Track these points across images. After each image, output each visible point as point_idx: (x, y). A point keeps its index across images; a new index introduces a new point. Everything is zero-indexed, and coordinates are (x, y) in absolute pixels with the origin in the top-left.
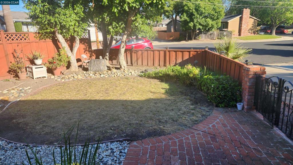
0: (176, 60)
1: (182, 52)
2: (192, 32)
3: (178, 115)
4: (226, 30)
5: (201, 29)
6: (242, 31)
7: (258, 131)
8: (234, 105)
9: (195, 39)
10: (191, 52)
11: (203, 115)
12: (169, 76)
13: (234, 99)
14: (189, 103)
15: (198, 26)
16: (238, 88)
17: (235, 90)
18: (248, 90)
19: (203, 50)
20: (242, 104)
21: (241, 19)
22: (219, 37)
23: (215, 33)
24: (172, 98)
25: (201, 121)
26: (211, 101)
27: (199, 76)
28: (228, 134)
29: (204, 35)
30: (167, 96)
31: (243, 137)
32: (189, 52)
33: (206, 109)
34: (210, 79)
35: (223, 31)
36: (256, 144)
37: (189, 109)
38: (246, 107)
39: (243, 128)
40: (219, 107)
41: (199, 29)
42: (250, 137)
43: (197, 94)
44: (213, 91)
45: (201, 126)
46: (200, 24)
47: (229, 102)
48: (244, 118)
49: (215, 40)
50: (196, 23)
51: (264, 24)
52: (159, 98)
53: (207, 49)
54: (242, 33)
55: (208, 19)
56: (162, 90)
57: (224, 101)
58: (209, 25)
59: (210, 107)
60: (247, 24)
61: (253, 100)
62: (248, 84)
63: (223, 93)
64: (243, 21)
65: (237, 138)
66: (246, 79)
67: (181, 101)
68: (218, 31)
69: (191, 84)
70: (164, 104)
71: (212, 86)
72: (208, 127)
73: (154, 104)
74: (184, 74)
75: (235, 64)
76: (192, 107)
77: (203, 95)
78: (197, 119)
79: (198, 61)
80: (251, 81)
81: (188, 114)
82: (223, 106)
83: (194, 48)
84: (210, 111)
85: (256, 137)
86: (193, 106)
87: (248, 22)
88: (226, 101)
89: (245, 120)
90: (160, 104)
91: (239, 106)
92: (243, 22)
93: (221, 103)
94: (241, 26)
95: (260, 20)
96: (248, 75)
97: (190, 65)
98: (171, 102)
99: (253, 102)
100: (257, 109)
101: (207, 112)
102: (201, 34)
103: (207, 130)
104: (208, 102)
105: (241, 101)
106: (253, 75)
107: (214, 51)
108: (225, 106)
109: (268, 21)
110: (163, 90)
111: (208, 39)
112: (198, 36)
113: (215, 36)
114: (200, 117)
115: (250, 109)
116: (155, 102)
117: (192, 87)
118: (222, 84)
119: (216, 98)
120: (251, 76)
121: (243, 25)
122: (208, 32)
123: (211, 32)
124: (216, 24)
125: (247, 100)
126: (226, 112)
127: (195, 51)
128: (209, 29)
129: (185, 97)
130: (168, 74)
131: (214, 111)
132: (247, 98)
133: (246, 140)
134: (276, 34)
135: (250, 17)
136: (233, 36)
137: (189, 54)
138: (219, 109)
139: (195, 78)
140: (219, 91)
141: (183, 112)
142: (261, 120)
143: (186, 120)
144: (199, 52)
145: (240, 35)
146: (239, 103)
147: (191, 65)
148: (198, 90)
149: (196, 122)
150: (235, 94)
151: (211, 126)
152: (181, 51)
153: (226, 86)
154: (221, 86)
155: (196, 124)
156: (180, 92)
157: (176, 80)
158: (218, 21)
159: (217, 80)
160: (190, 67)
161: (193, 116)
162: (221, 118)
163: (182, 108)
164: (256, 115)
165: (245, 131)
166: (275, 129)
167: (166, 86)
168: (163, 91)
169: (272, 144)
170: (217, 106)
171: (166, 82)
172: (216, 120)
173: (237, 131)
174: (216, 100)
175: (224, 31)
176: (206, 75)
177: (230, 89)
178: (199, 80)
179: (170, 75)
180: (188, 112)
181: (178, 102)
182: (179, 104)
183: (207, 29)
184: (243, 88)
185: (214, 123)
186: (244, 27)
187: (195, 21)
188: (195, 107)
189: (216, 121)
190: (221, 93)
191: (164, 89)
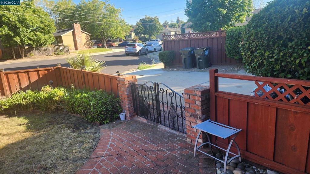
0: (20, 84)
1: (28, 72)
2: (19, 48)
3: (65, 150)
4: (61, 44)
5: (32, 44)
6: (78, 45)
7: (150, 133)
8: (117, 117)
9: (25, 56)
10: (39, 71)
11: (94, 139)
12: (21, 107)
13: (116, 111)
14: (69, 131)
15: (27, 42)
16: (117, 100)
17: (114, 102)
18: (128, 99)
19: (55, 68)
20: (124, 114)
21: (74, 33)
22: (56, 53)
23: (50, 49)
24: (42, 132)
25: (96, 146)
26: (92, 121)
27: (68, 97)
28: (130, 147)
29: (37, 51)
30: (32, 133)
31: (143, 144)
32: (38, 71)
33: (93, 131)
34: (85, 97)
35: (58, 45)
36: (156, 145)
37: (74, 139)
38: (128, 116)
39: (137, 135)
40: (104, 123)
41: (29, 44)
42: (148, 141)
43: (70, 118)
44: (94, 109)
45: (99, 151)
46: (29, 39)
47: (112, 116)
48: (132, 126)
49: (52, 55)
50: (24, 37)
51: (94, 39)
52: (23, 138)
53: (59, 66)
54: (78, 47)
55: (38, 33)
56: (19, 127)
57: (107, 116)
58: (40, 39)
59: (95, 127)
60: (81, 39)
61: (133, 107)
62: (126, 93)
63: (104, 108)
64: (76, 35)
65: (139, 147)
66: (123, 89)
67: (58, 133)
68: (53, 46)
69: (58, 109)
70: (36, 144)
71: (92, 104)
72: (107, 149)
73: (19, 150)
74: (44, 99)
75: (104, 77)
76: (75, 134)
77: (79, 117)
78: (90, 146)
79: (53, 81)
80: (128, 90)
81: (75, 144)
82: (107, 121)
83: (41, 67)
84: (97, 131)
85: (152, 139)
86: (77, 134)
87: (81, 37)
88: (109, 115)
89: (133, 127)
90: (29, 146)
91: (122, 117)
92: (77, 37)
93: (105, 119)
94: (76, 41)
95: (91, 35)
96: (124, 85)
97: (47, 87)
98: (43, 138)
99: (133, 109)
100: (137, 114)
101: (95, 133)
102: (33, 50)
103: (108, 153)
104: (89, 123)
105: (122, 112)
106: (128, 84)
107: (70, 67)
108: (110, 121)
109: (98, 36)
110: (22, 126)
111: (43, 56)
112: (29, 53)
113: (51, 52)
114: (91, 142)
115: (132, 116)
116: (20, 146)
117: (59, 112)
118: (100, 99)
119: (98, 115)
120: (127, 86)
121: (77, 40)
122: (41, 47)
123: (44, 48)
124: (49, 38)
125: (128, 108)
126: (113, 127)
127: (45, 70)
128: (41, 45)
129: (59, 126)
130: (18, 104)
131: (101, 130)
132: (128, 107)
133: (147, 146)
134: (108, 47)
135: (82, 32)
136: (70, 51)
137: (37, 74)
138: (105, 126)
139: (62, 101)
140: (100, 108)
141: (68, 145)
142: (145, 123)
143: (78, 153)
144: (51, 70)
145: (76, 49)
146: (121, 114)
147: (49, 87)
148: (70, 114)
149: (91, 150)
150: (115, 106)
151: (108, 146)
152: (25, 72)
153: (105, 100)
154: (101, 101)
155: (93, 151)
156: (48, 122)
157: (33, 109)
158: (51, 35)
159: (93, 96)
160: (48, 89)
161: (83, 144)
162: (113, 134)
163: (64, 140)
164: (139, 120)
165: (141, 138)
166: (160, 126)
167: (22, 120)
168: (23, 128)
169: (166, 140)
170: (101, 124)
171: (19, 115)
172: (110, 138)
173: (134, 141)
174: (99, 117)
175: (60, 45)
176: (77, 94)
177: (109, 102)
178: (69, 102)
179: (22, 104)
180: (75, 142)
181: (55, 135)
182: (56, 136)
183: (39, 45)
184: (122, 99)
185: (110, 142)
186: (78, 41)
187: (22, 35)
188: (78, 134)
189: (111, 140)
190: (102, 109)
191: (23, 124)
